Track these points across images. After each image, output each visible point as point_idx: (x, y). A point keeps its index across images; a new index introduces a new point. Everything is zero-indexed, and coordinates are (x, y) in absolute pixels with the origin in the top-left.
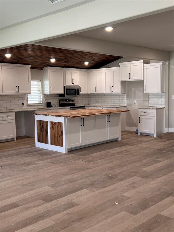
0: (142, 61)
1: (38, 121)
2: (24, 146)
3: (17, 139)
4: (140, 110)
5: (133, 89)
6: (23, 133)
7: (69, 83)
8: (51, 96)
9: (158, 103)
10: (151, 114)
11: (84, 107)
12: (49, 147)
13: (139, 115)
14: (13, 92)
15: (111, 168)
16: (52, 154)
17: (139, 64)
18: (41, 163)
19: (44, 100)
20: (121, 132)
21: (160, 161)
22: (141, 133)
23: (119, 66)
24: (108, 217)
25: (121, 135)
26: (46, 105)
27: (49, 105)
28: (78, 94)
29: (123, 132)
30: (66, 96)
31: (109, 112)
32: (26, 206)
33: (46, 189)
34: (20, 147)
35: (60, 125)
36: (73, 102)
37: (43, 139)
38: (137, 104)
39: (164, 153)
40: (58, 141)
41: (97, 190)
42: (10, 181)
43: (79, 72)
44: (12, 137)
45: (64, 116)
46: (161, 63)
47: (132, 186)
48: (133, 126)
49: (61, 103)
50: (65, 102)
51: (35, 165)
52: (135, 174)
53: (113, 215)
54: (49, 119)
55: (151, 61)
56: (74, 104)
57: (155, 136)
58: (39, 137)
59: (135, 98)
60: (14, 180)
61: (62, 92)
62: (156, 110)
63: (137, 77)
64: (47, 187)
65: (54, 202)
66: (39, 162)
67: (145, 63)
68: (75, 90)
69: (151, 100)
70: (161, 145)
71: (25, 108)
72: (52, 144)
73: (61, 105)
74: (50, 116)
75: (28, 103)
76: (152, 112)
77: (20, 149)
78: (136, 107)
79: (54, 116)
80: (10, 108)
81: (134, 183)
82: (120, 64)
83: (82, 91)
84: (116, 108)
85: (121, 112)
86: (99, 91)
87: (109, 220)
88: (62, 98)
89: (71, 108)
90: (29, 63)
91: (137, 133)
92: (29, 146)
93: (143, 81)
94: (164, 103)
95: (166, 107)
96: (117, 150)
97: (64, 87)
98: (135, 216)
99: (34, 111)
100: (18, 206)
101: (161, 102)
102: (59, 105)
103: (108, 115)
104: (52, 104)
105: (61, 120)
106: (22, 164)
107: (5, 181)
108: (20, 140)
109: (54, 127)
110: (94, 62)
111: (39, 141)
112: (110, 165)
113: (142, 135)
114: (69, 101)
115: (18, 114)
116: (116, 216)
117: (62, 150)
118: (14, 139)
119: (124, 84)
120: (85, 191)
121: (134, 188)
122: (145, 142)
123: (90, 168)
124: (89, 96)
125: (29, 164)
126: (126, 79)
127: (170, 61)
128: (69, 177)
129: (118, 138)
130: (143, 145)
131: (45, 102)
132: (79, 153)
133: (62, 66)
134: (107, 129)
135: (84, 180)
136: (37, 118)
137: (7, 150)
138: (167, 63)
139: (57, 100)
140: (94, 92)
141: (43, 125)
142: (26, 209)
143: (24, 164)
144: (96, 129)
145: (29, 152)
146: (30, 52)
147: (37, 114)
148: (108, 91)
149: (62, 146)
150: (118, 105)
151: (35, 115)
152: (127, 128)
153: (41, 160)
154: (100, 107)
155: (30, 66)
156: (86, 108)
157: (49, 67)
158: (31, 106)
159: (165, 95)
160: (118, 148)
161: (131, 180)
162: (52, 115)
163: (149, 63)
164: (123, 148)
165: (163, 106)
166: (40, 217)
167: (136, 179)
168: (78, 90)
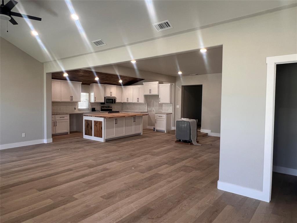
0: (158, 82)
1: (85, 120)
2: (76, 138)
3: (70, 133)
4: (156, 115)
5: (152, 100)
6: (75, 129)
7: (108, 95)
8: (96, 103)
9: (169, 110)
10: (163, 117)
11: (119, 112)
12: (93, 138)
13: (156, 117)
14: (69, 100)
15: (134, 151)
16: (95, 142)
17: (156, 84)
18: (87, 148)
19: (90, 106)
20: (143, 129)
21: (165, 147)
22: (156, 130)
23: (143, 85)
24: (127, 175)
25: (143, 131)
26: (91, 110)
27: (93, 110)
28: (115, 103)
29: (144, 130)
30: (106, 104)
31: (135, 115)
32: (78, 170)
33: (90, 161)
34: (72, 138)
35: (100, 123)
36: (111, 108)
37: (88, 133)
38: (155, 110)
39: (169, 142)
40: (99, 134)
41: (122, 162)
42: (66, 157)
43: (115, 87)
44: (67, 132)
45: (103, 117)
46: (170, 84)
47: (145, 160)
48: (152, 126)
49: (102, 108)
50: (105, 108)
51: (83, 149)
52: (148, 153)
53: (130, 174)
54: (93, 119)
55: (164, 82)
56: (111, 110)
57: (166, 132)
58: (86, 131)
59: (153, 106)
60: (69, 157)
61: (103, 101)
62: (166, 115)
63: (154, 92)
64: (91, 160)
65: (95, 168)
66: (86, 147)
67: (159, 83)
68: (113, 100)
69: (163, 108)
70: (168, 137)
71: (76, 112)
72: (95, 136)
73: (102, 110)
74: (94, 117)
75: (79, 108)
76: (164, 116)
77: (72, 139)
78: (154, 113)
79: (97, 117)
80: (66, 112)
81: (146, 158)
82: (143, 83)
83: (117, 101)
84: (140, 113)
85: (143, 115)
86: (130, 101)
87: (128, 176)
88: (103, 105)
89: (109, 112)
90: (81, 81)
91: (154, 130)
92: (79, 137)
93: (158, 95)
94: (172, 110)
95: (173, 113)
96: (139, 140)
97: (105, 97)
98: (143, 174)
99: (83, 114)
100: (73, 170)
101: (170, 110)
102: (100, 110)
103: (134, 117)
104: (96, 109)
105: (101, 120)
106: (74, 148)
107: (63, 157)
108: (72, 134)
109: (97, 124)
110: (126, 81)
111: (86, 134)
112: (133, 149)
113: (157, 131)
114: (108, 107)
115: (71, 116)
116: (132, 174)
117: (102, 140)
118: (68, 133)
119: (146, 97)
120: (115, 162)
121: (146, 160)
122: (158, 135)
123: (119, 151)
124: (123, 104)
125: (79, 148)
126: (148, 93)
127: (176, 83)
128: (106, 155)
129: (141, 133)
130: (156, 138)
131: (90, 108)
132: (114, 142)
133: (104, 83)
134: (133, 127)
135: (115, 157)
136: (85, 118)
137: (63, 140)
138: (174, 84)
139: (99, 106)
140: (126, 101)
141: (88, 123)
142: (77, 171)
143: (75, 148)
144: (125, 126)
145: (79, 141)
146: (81, 74)
147: (85, 116)
148: (135, 101)
149: (102, 137)
150: (142, 111)
151: (84, 116)
152: (148, 127)
153: (87, 146)
154: (130, 112)
155: (81, 83)
156: (120, 112)
157: (94, 84)
158: (80, 110)
159: (173, 105)
160: (140, 139)
161: (144, 157)
162: (95, 116)
163: (163, 83)
164: (143, 139)
165: (171, 112)
166: (86, 175)
167: (148, 156)
168: (115, 100)
